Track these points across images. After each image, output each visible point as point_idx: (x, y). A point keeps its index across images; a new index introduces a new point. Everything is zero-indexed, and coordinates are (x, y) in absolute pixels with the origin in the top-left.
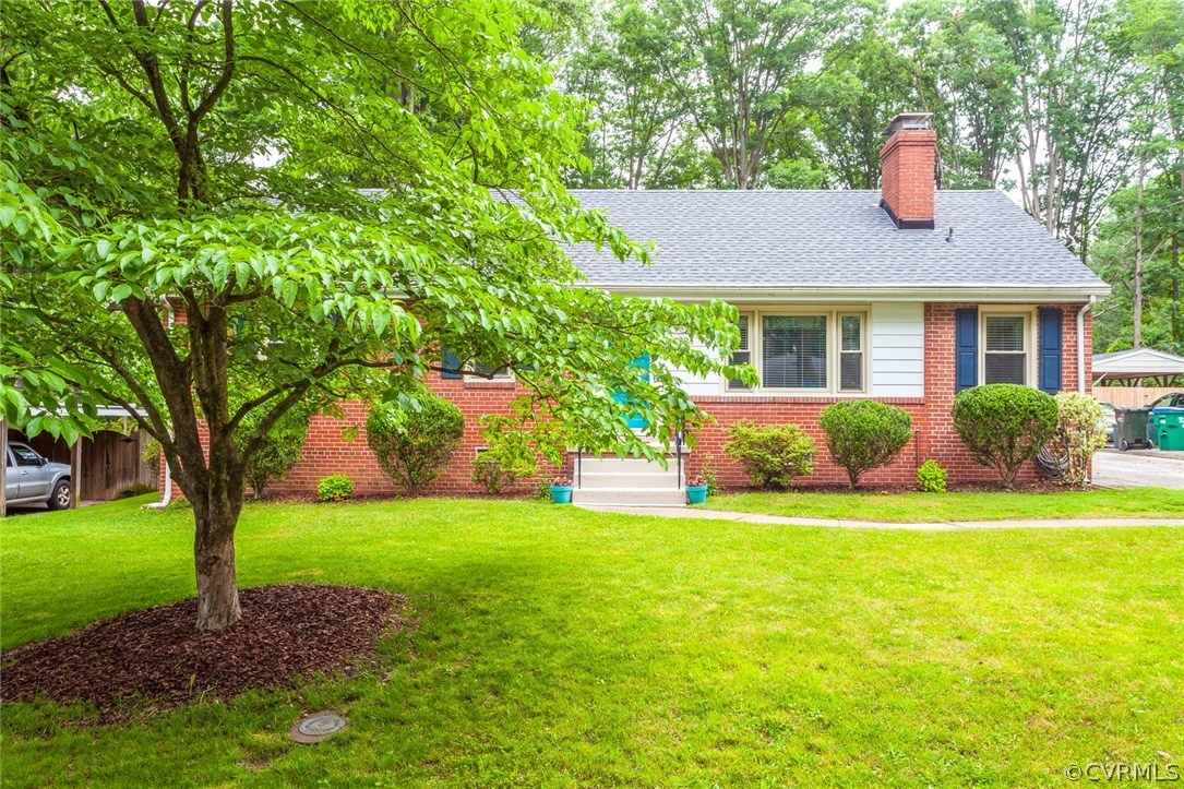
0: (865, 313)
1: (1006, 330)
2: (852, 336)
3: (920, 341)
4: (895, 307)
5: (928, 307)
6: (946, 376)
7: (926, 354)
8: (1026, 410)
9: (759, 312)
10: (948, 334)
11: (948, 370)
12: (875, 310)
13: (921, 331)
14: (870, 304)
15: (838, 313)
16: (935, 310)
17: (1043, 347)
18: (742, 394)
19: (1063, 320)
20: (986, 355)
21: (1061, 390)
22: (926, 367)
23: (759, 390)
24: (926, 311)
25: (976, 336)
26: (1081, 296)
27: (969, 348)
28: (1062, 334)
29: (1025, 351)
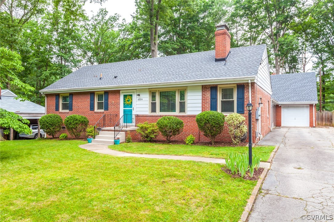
0: (186, 89)
1: (227, 92)
2: (182, 96)
3: (201, 97)
4: (193, 87)
5: (203, 86)
6: (207, 108)
7: (202, 101)
9: (158, 91)
10: (208, 95)
11: (208, 106)
12: (188, 88)
13: (200, 94)
14: (187, 87)
15: (178, 90)
16: (204, 88)
17: (238, 98)
18: (154, 114)
19: (244, 89)
20: (221, 101)
21: (244, 112)
22: (202, 105)
23: (158, 113)
24: (202, 88)
25: (216, 95)
26: (246, 80)
27: (214, 99)
28: (244, 93)
29: (234, 99)
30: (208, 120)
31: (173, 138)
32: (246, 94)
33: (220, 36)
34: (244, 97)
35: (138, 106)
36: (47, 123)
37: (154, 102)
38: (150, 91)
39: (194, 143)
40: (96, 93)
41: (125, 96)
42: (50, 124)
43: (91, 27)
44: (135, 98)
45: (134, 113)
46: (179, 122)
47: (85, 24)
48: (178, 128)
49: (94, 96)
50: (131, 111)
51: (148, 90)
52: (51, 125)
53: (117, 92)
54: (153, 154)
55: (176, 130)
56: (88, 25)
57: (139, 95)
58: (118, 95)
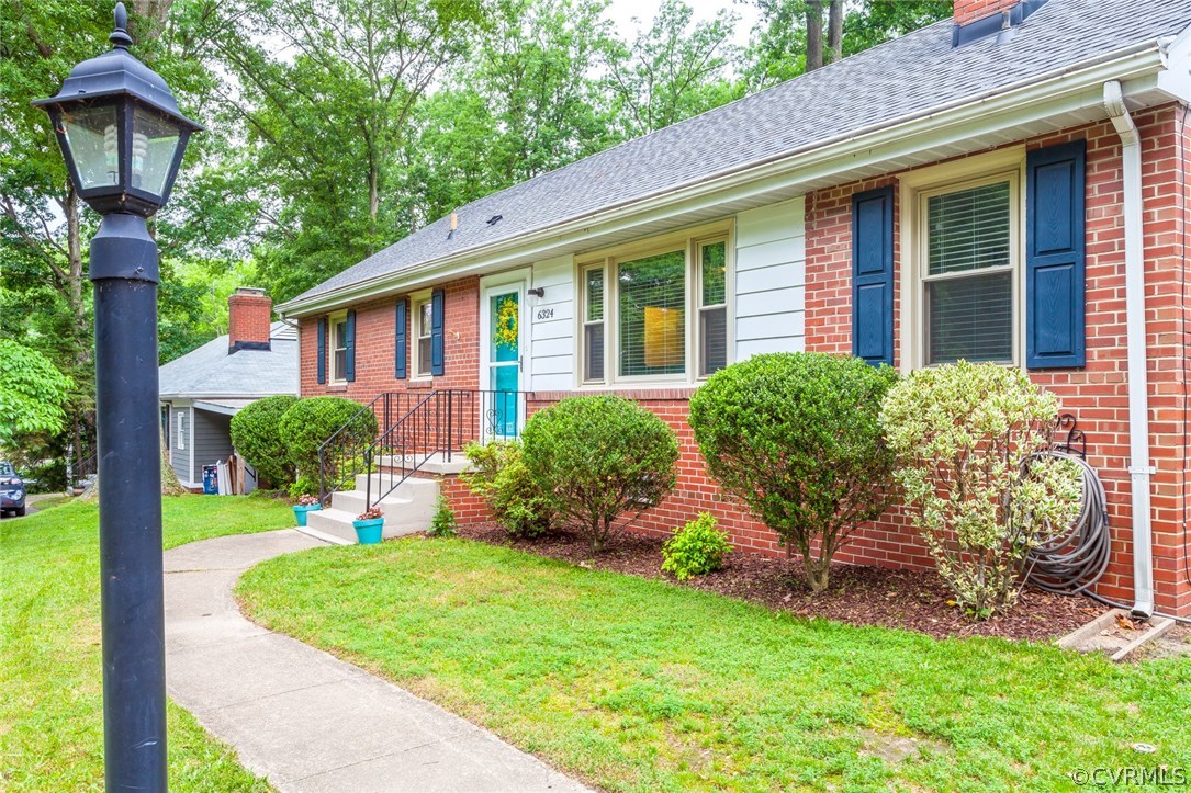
0: (727, 232)
1: (964, 220)
2: (717, 284)
3: (798, 274)
5: (809, 192)
6: (837, 339)
7: (808, 296)
9: (612, 259)
10: (840, 250)
11: (841, 324)
13: (796, 249)
15: (693, 240)
17: (1033, 250)
18: (594, 387)
19: (1086, 169)
20: (929, 286)
21: (1085, 355)
22: (808, 323)
23: (615, 382)
24: (808, 209)
25: (890, 247)
26: (1081, 94)
27: (875, 274)
28: (1085, 204)
29: (1013, 264)
32: (1098, 212)
34: (1085, 238)
35: (539, 348)
37: (598, 321)
38: (580, 265)
40: (413, 296)
41: (498, 303)
44: (527, 308)
45: (525, 383)
50: (514, 371)
51: (570, 263)
53: (468, 285)
57: (540, 293)
58: (472, 298)
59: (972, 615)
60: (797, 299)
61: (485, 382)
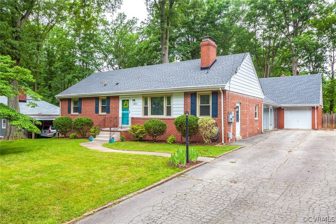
0: (171, 95)
1: (204, 98)
2: (169, 102)
3: (183, 103)
4: (177, 93)
5: (185, 93)
6: (189, 112)
8: (180, 122)
9: (150, 96)
10: (189, 100)
12: (174, 95)
13: (183, 100)
14: (172, 93)
15: (166, 96)
16: (186, 94)
17: (212, 104)
18: (146, 117)
19: (218, 95)
20: (200, 106)
21: (218, 116)
22: (184, 109)
23: (150, 116)
24: (184, 94)
25: (196, 101)
26: (218, 88)
27: (194, 104)
28: (218, 99)
29: (210, 104)
30: (182, 123)
31: (158, 138)
32: (219, 100)
33: (205, 47)
34: (218, 103)
35: (133, 110)
36: (60, 124)
37: (146, 106)
38: (143, 97)
39: (174, 142)
40: (100, 98)
41: (123, 101)
42: (61, 125)
43: (111, 31)
44: (131, 103)
45: (130, 116)
46: (162, 124)
47: (106, 29)
48: (160, 129)
49: (99, 100)
50: (128, 114)
51: (141, 96)
52: (63, 126)
53: (116, 98)
54: (132, 151)
55: (159, 131)
56: (109, 29)
57: (134, 100)
58: (117, 101)
59: (207, 144)
60: (183, 106)
61: (120, 115)
